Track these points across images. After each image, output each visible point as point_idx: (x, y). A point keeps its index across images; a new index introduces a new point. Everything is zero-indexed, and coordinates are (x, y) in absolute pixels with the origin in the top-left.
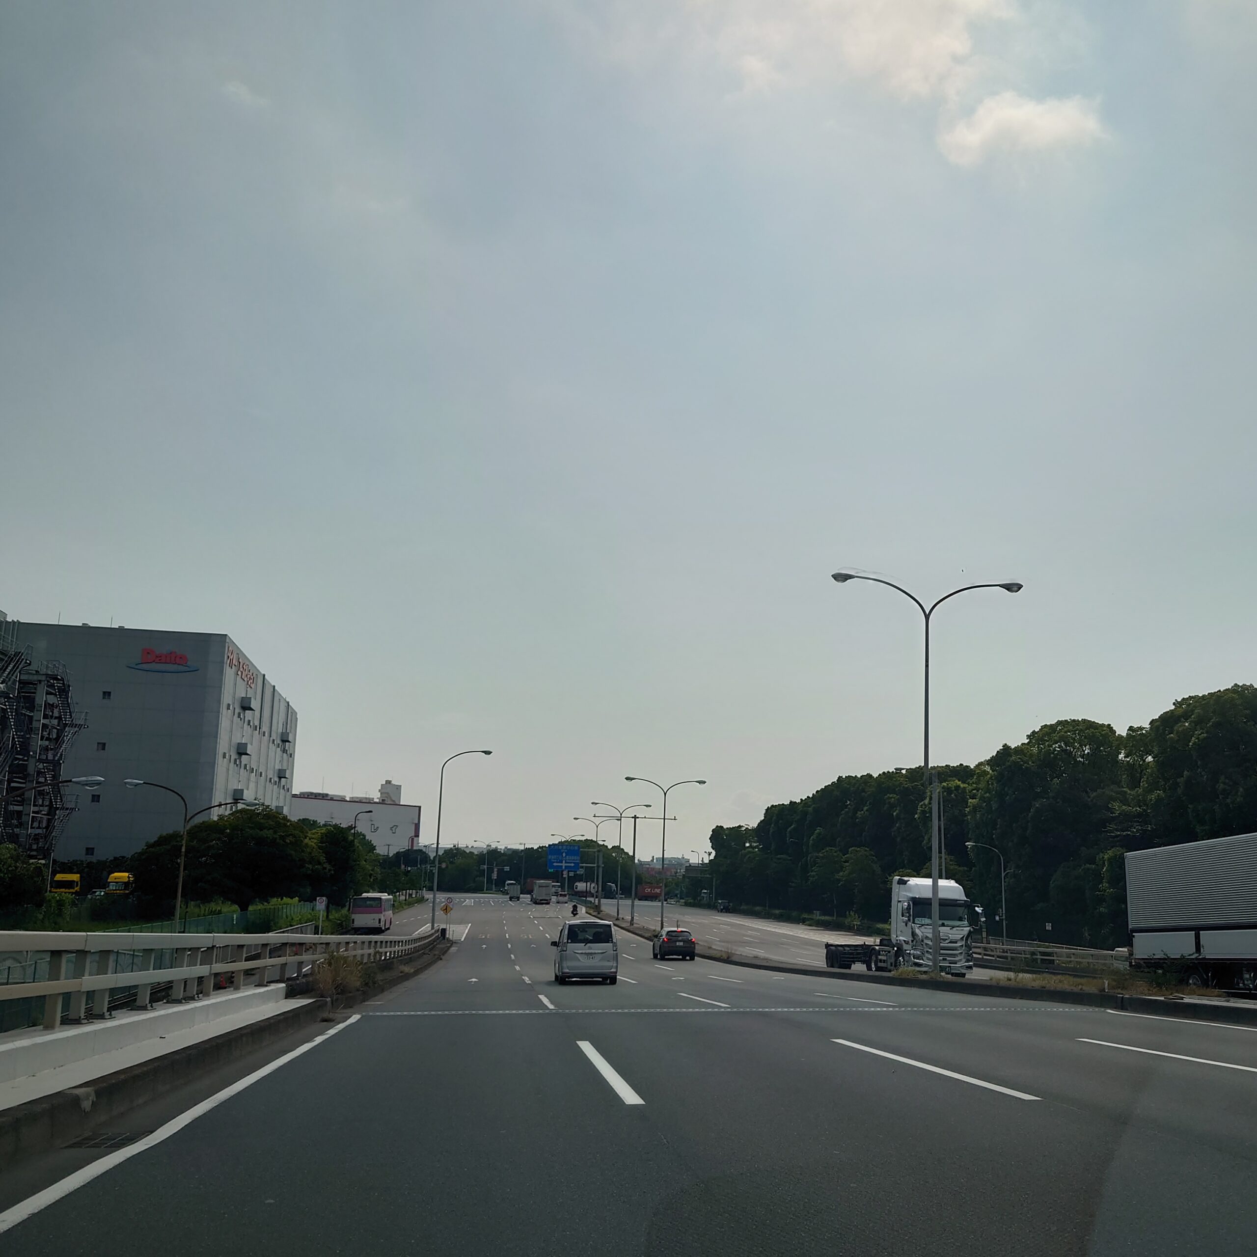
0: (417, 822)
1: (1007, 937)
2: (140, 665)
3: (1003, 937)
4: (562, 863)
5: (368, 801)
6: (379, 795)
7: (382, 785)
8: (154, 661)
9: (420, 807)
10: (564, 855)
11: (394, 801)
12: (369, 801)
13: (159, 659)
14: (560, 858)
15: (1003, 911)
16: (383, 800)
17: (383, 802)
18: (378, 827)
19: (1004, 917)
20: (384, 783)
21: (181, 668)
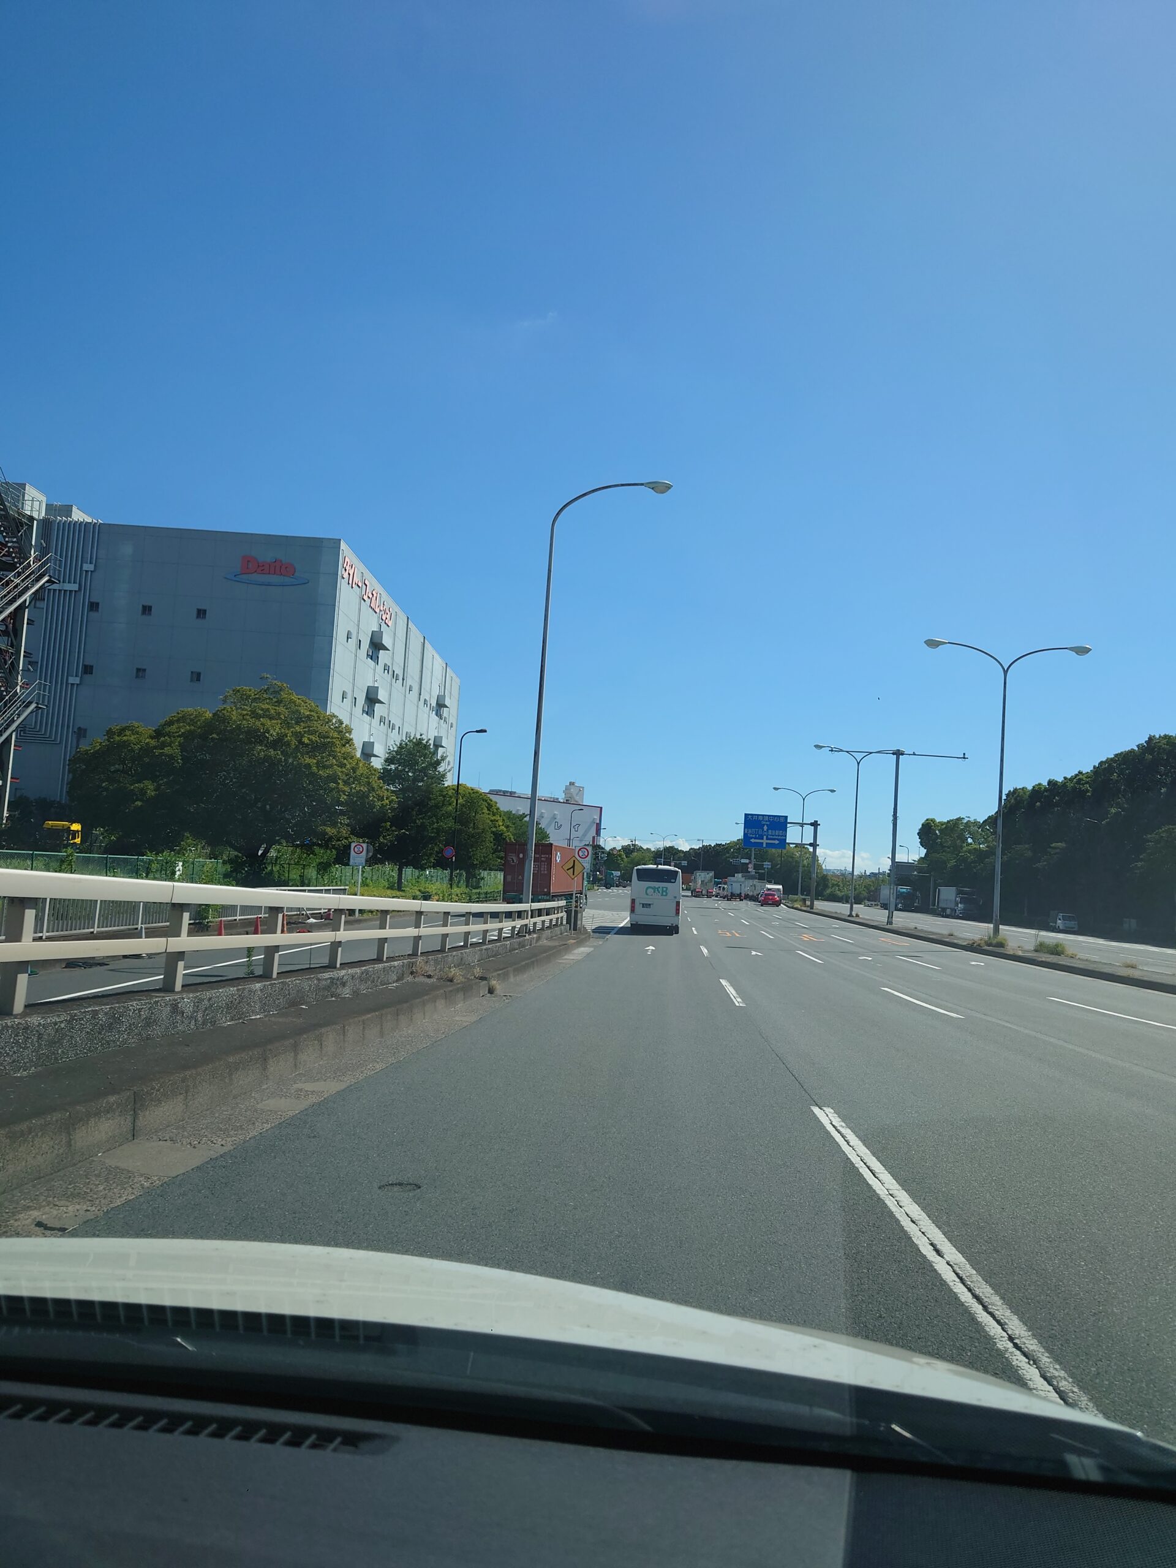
0: (598, 822)
2: (240, 576)
5: (552, 800)
6: (563, 795)
7: (566, 786)
8: (256, 571)
9: (601, 808)
10: (765, 828)
11: (576, 801)
12: (556, 801)
13: (262, 568)
14: (760, 832)
16: (567, 800)
17: (567, 802)
18: (561, 825)
20: (568, 784)
21: (287, 580)
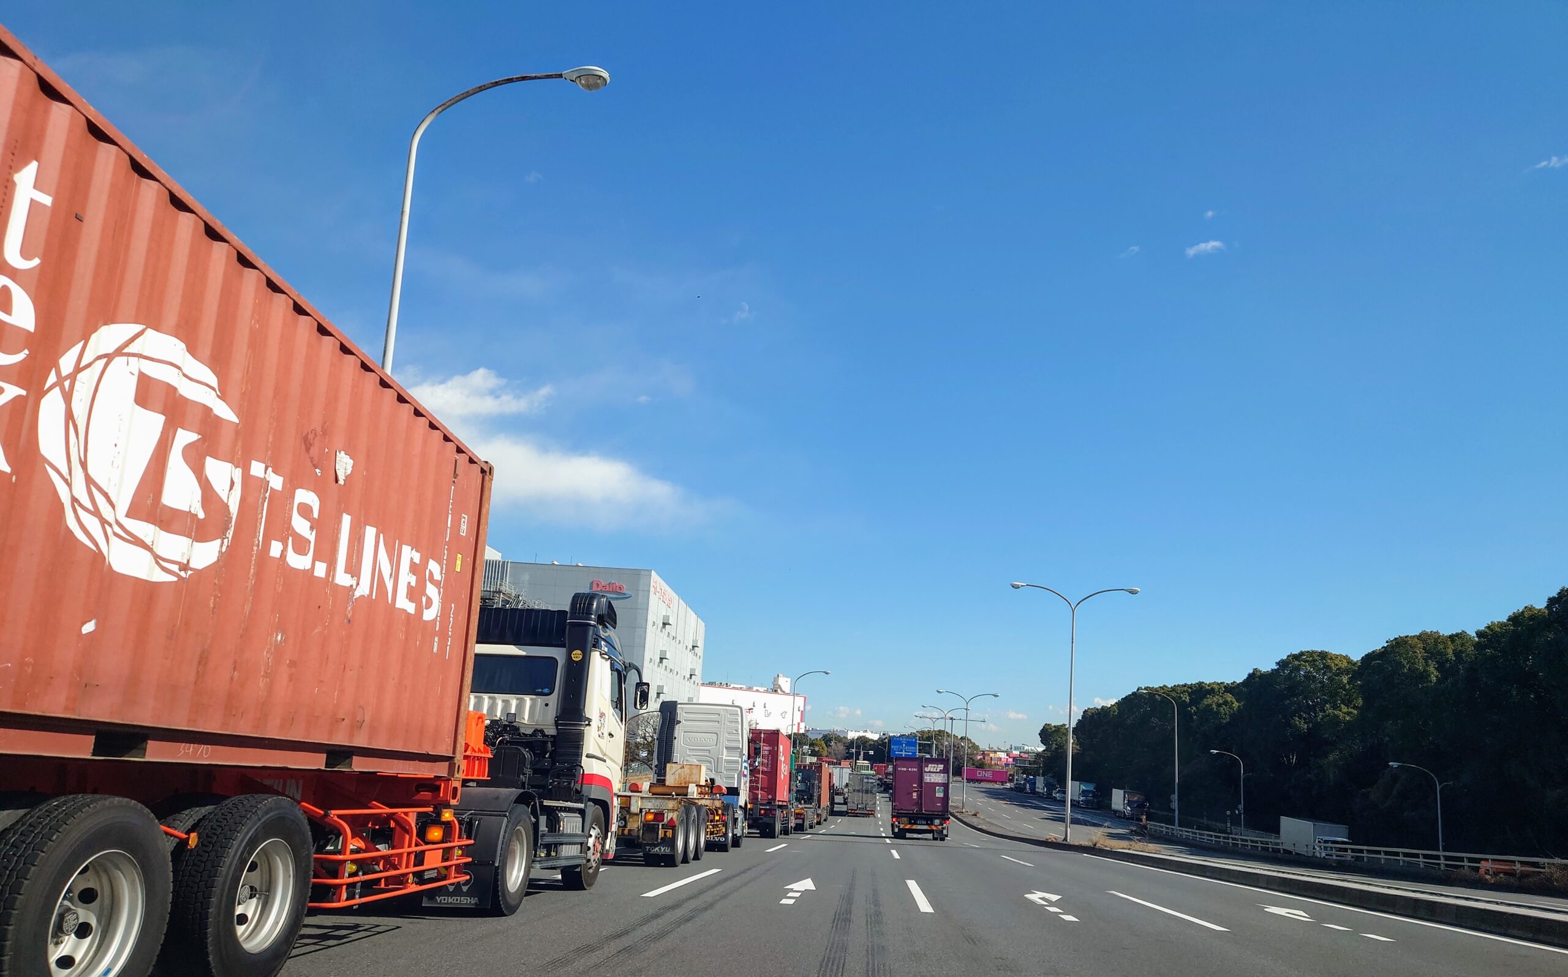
1: (1244, 827)
3: (1241, 827)
4: (902, 751)
10: (904, 745)
13: (605, 588)
14: (901, 748)
15: (1241, 807)
18: (770, 713)
19: (1242, 811)
21: (620, 595)
